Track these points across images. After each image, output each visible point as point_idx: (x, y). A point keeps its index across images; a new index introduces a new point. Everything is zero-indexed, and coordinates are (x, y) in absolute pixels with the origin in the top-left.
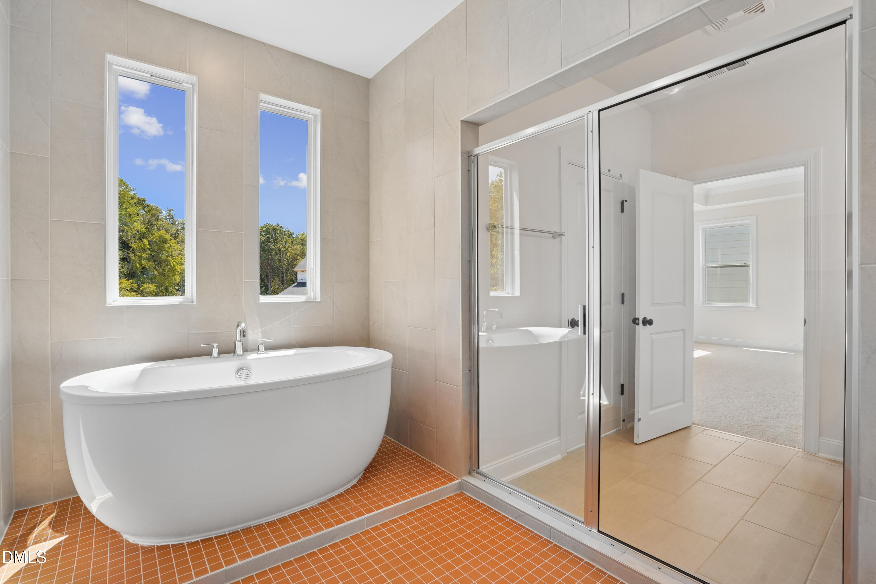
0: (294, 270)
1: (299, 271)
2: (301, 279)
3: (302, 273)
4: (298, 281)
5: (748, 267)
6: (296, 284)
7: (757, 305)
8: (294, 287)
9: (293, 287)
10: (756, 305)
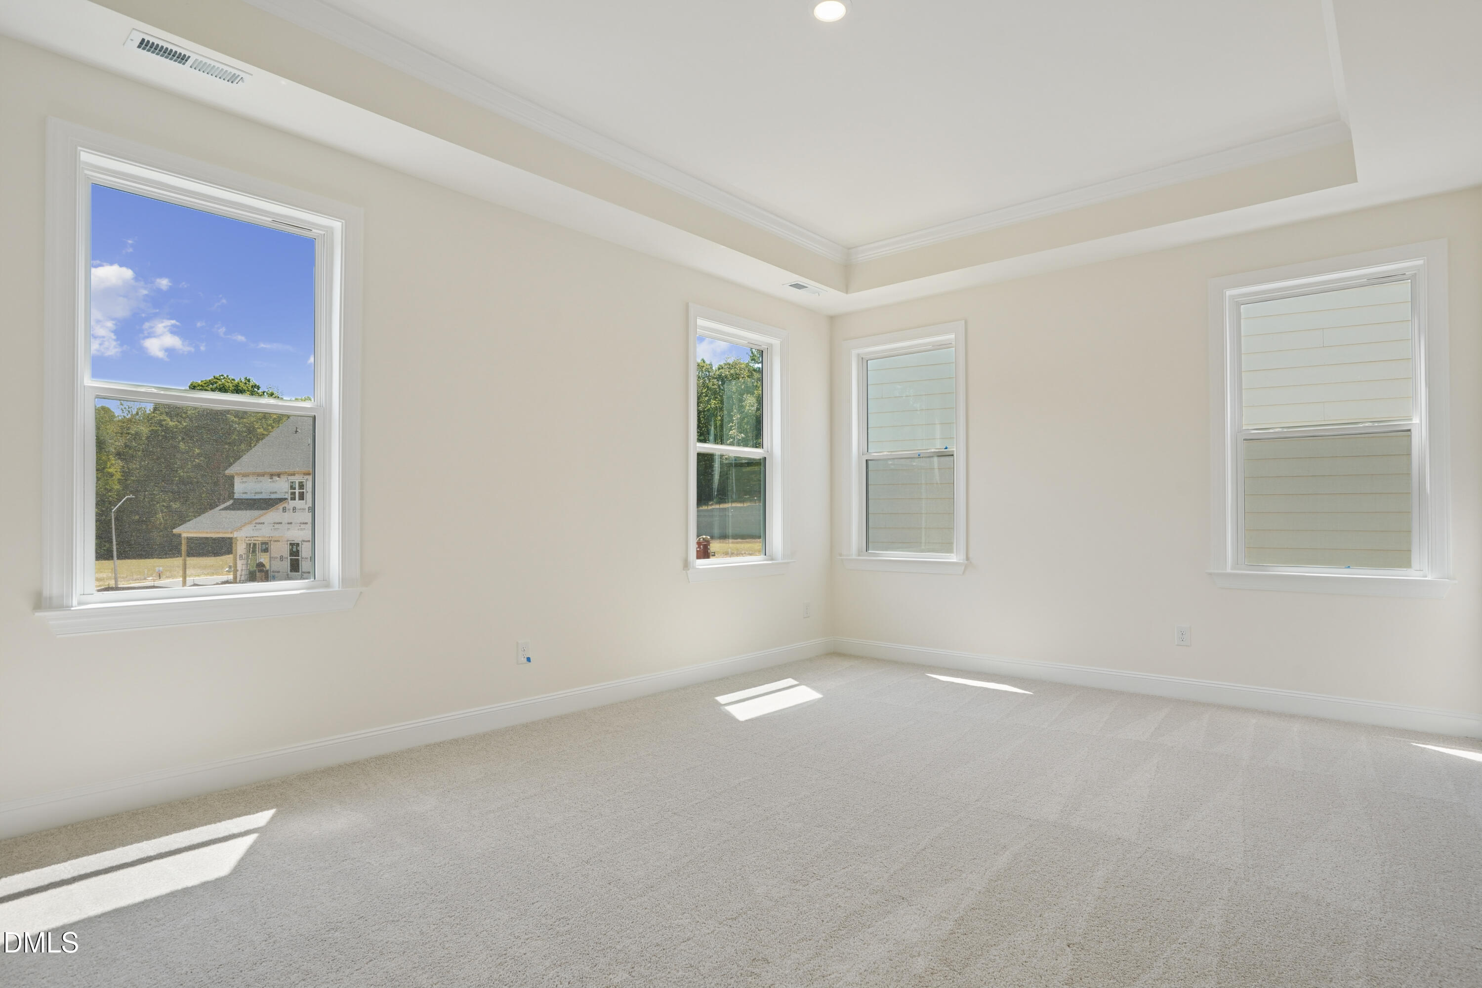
0: (226, 472)
1: (237, 474)
2: (241, 492)
3: (245, 479)
4: (235, 497)
5: (951, 458)
6: (231, 502)
7: (968, 558)
8: (226, 509)
9: (222, 509)
10: (965, 557)
